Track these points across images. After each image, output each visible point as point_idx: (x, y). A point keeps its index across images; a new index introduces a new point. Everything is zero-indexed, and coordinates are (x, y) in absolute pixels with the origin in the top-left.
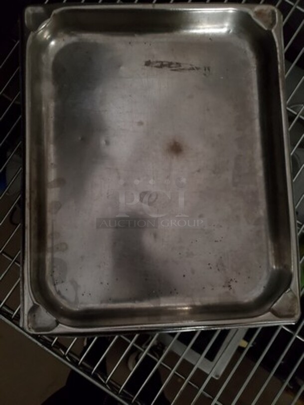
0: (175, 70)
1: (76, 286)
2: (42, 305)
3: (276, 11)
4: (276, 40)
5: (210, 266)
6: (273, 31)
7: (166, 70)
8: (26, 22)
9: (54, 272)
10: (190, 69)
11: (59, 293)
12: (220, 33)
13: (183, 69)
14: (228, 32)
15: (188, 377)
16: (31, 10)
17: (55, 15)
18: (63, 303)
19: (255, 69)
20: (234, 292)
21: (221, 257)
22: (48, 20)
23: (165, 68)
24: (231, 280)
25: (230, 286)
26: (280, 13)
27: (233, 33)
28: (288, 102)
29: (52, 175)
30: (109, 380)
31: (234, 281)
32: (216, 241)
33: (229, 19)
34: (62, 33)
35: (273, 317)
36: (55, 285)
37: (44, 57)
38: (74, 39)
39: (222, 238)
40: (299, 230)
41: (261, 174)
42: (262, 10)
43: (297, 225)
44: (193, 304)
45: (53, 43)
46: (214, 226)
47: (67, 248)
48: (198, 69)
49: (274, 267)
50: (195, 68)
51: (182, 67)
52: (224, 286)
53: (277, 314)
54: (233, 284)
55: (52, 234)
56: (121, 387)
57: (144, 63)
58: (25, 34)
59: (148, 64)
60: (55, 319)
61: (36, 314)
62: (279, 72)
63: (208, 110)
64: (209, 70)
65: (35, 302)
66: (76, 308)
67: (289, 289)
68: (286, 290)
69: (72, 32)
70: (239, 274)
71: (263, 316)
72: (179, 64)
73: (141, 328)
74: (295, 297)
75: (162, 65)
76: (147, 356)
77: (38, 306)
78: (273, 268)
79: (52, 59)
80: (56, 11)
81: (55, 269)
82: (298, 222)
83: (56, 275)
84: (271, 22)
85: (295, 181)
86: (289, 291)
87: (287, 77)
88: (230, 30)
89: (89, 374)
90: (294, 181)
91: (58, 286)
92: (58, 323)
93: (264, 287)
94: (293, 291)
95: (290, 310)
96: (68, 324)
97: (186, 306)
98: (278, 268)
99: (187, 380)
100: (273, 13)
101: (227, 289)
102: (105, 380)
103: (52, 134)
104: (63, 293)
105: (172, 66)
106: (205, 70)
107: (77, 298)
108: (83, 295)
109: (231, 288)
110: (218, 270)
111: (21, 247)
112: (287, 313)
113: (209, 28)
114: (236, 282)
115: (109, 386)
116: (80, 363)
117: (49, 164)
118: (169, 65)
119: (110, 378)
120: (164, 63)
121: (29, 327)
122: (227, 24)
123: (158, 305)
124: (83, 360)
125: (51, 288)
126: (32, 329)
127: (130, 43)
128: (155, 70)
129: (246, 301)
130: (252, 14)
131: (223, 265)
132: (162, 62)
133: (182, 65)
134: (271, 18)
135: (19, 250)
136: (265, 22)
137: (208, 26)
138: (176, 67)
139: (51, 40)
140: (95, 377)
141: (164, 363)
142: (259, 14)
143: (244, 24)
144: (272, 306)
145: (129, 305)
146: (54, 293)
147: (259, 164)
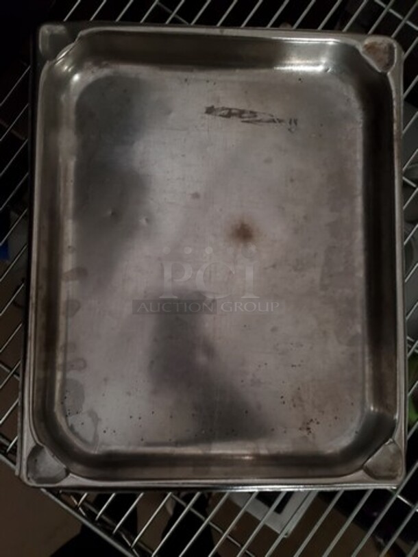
0: (248, 122)
1: (96, 420)
2: (48, 446)
3: (395, 45)
4: (393, 88)
5: (283, 399)
6: (389, 74)
7: (235, 121)
8: (40, 47)
9: (66, 398)
10: (269, 121)
11: (71, 428)
12: (314, 72)
13: (260, 121)
14: (326, 70)
15: (245, 543)
16: (48, 30)
17: (81, 38)
18: (77, 443)
19: (361, 125)
20: (314, 437)
21: (299, 389)
22: (72, 45)
23: (234, 118)
24: (312, 420)
25: (308, 429)
26: (401, 49)
27: (332, 73)
28: (404, 169)
29: (68, 263)
30: (137, 543)
31: (316, 422)
32: (293, 366)
33: (327, 53)
34: (90, 63)
35: (366, 477)
36: (67, 416)
37: (63, 97)
38: (105, 72)
39: (302, 361)
40: (409, 349)
41: (361, 274)
42: (375, 43)
43: (407, 342)
44: (256, 452)
45: (76, 78)
46: (292, 344)
47: (85, 366)
48: (280, 121)
49: (372, 408)
50: (276, 120)
51: (258, 118)
52: (300, 429)
53: (373, 474)
54: (313, 426)
55: (66, 345)
56: (153, 551)
57: (205, 110)
58: (39, 64)
59: (210, 111)
60: (64, 466)
61: (39, 458)
62: (395, 133)
63: (292, 180)
64: (296, 123)
65: (38, 442)
66: (94, 451)
67: (391, 440)
68: (387, 441)
69: (104, 63)
70: (323, 412)
71: (352, 475)
72: (253, 114)
73: (183, 483)
74: (399, 452)
75: (230, 114)
76: (189, 512)
77: (42, 448)
78: (370, 410)
79: (75, 99)
80: (82, 33)
81: (67, 395)
82: (408, 338)
83: (68, 403)
84: (387, 61)
85: (408, 281)
86: (391, 443)
87: (405, 134)
88: (328, 69)
89: (109, 533)
90: (406, 281)
91: (70, 418)
92: (68, 472)
93: (356, 432)
94: (397, 443)
95: (390, 470)
96: (83, 475)
97: (247, 455)
98: (377, 410)
99: (243, 548)
100: (391, 48)
101: (305, 433)
102: (132, 542)
103: (71, 204)
104: (78, 429)
105: (245, 115)
106: (290, 123)
107: (96, 436)
108: (105, 432)
109: (310, 432)
110: (294, 406)
111: (22, 357)
112: (385, 473)
113: (299, 65)
114: (318, 423)
115: (136, 550)
116: (97, 517)
117: (65, 247)
118: (240, 114)
119: (138, 540)
120: (233, 111)
121: (29, 476)
122: (324, 60)
123: (207, 452)
124: (103, 513)
125: (60, 419)
126: (31, 480)
127: (186, 80)
128: (220, 121)
129: (330, 451)
130: (361, 49)
131: (300, 399)
132: (230, 109)
133: (257, 114)
134: (387, 56)
135: (19, 360)
136: (378, 61)
137: (298, 62)
138: (249, 117)
139: (74, 72)
140: (117, 538)
141: (213, 523)
142: (371, 49)
143: (349, 61)
144: (366, 461)
145: (167, 450)
146: (65, 428)
147: (359, 259)
